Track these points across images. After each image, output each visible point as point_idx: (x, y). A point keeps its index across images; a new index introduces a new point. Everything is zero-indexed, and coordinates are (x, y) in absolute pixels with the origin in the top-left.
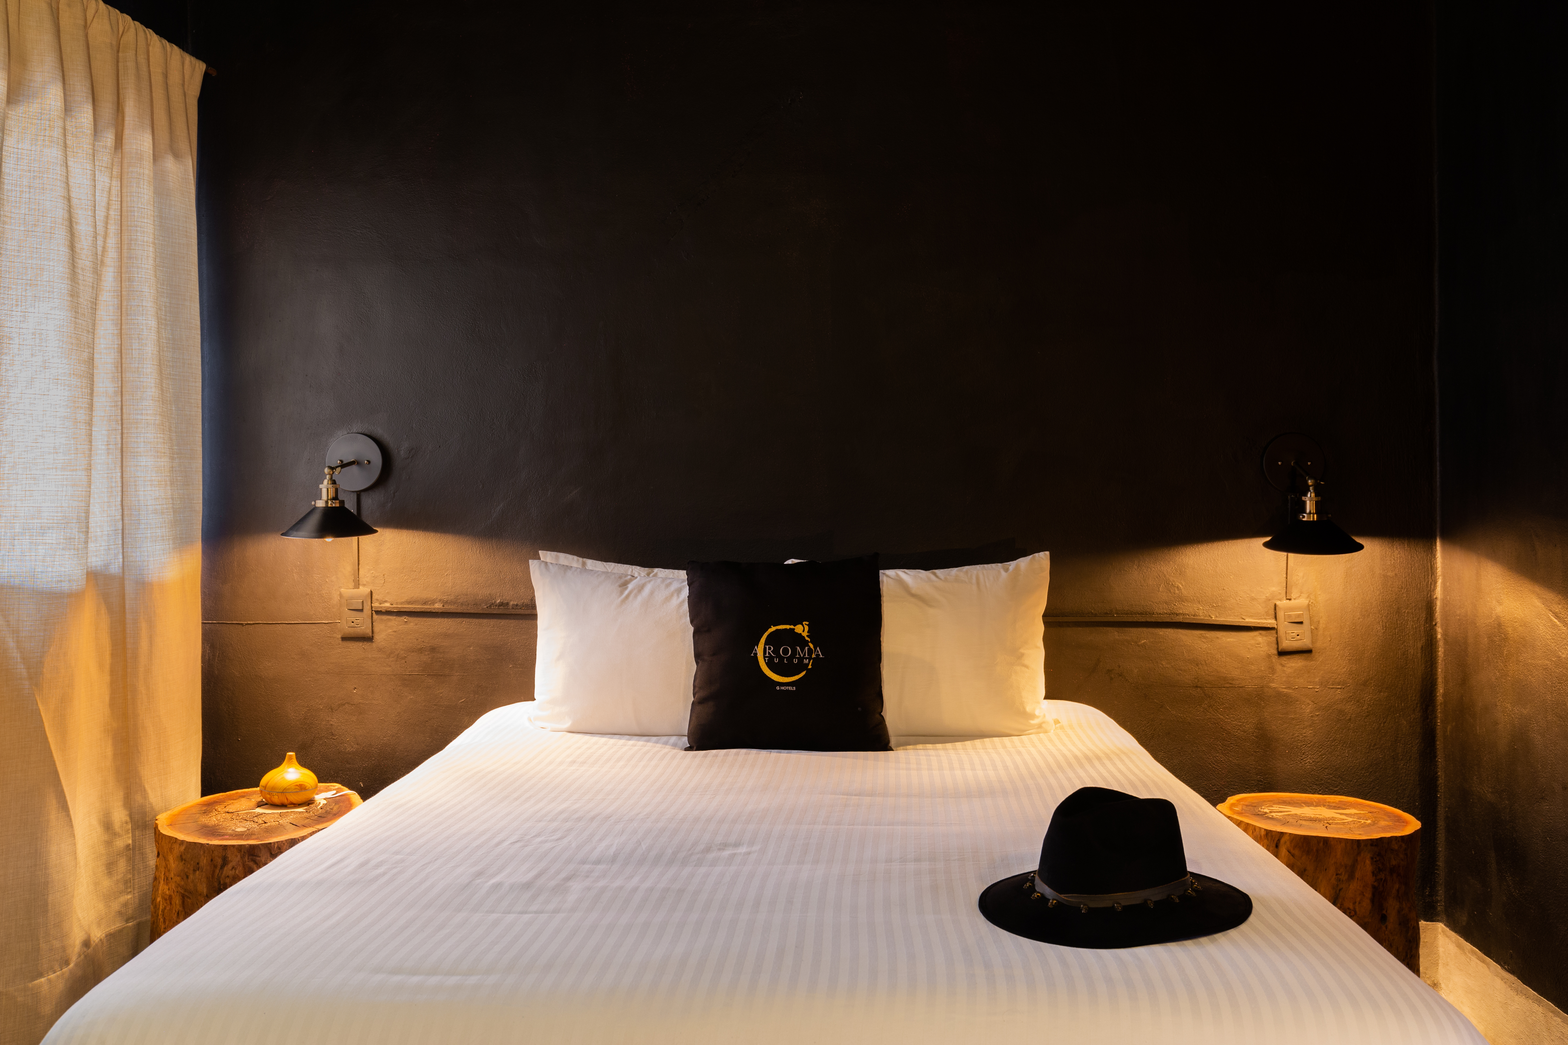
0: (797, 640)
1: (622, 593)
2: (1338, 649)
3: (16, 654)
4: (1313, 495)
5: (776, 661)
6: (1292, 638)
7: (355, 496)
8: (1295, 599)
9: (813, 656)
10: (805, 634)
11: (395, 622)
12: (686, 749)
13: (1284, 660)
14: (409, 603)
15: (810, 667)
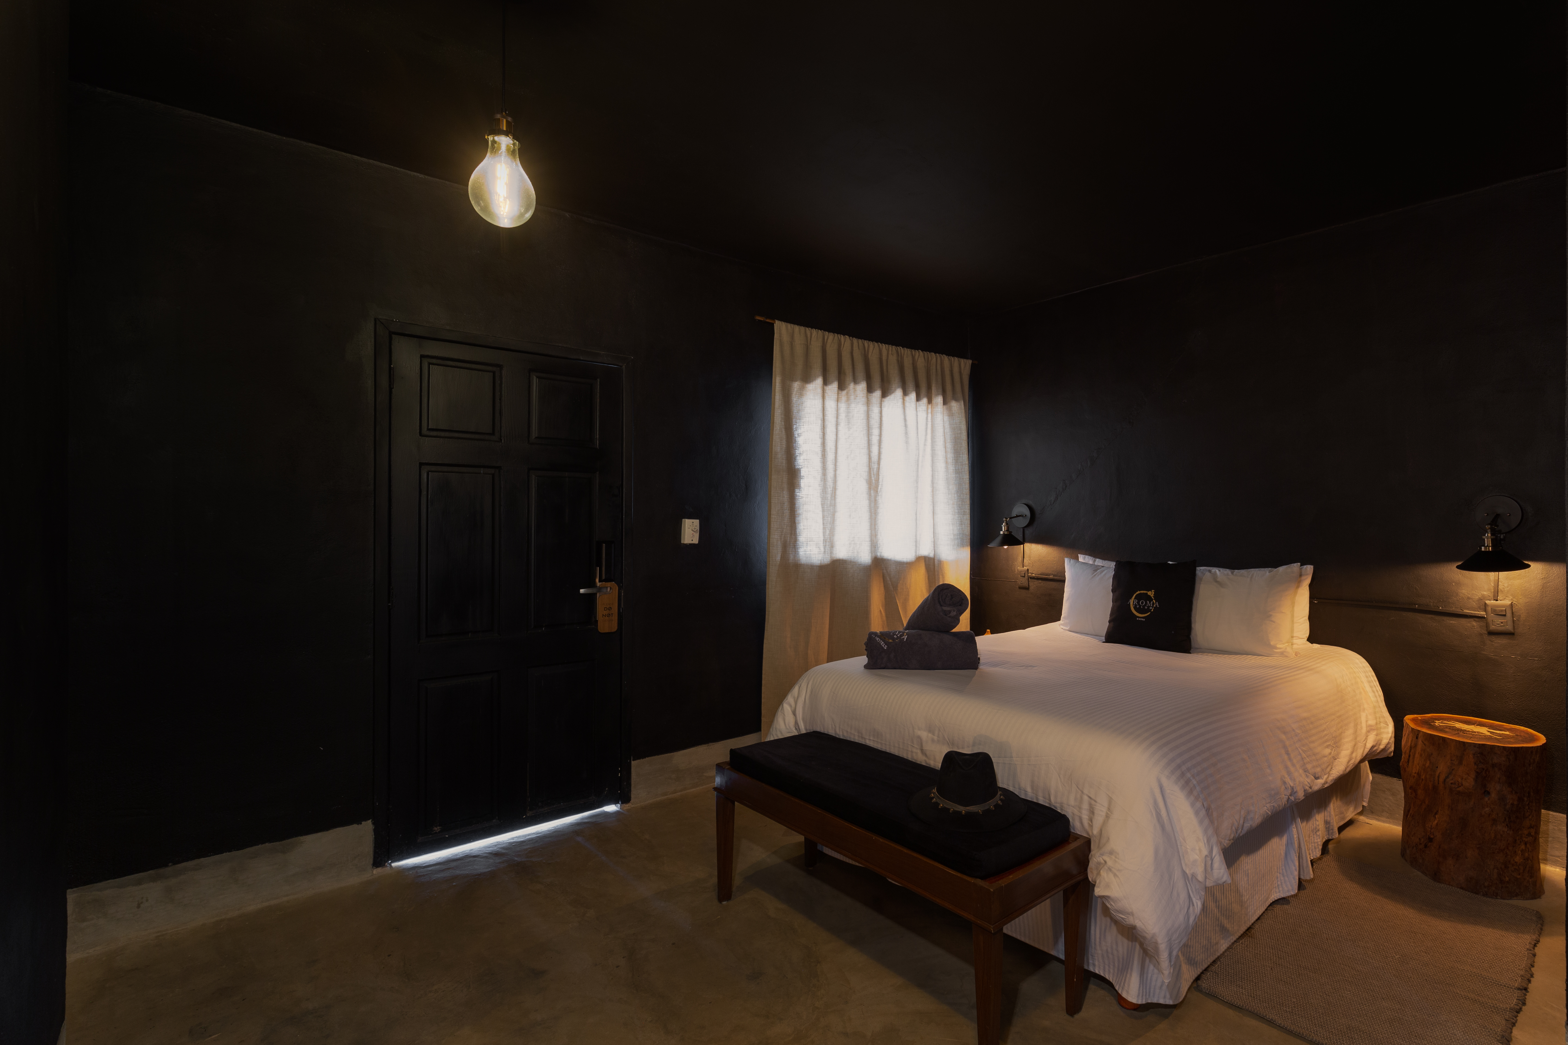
0: (1149, 598)
1: (1093, 573)
2: (1535, 634)
3: (890, 583)
4: (1490, 535)
5: (1138, 607)
6: (1497, 624)
7: (1022, 529)
8: (1501, 600)
9: (1154, 606)
10: (1152, 596)
11: (1036, 582)
12: (1104, 642)
13: (1493, 638)
14: (1041, 575)
15: (1152, 611)
